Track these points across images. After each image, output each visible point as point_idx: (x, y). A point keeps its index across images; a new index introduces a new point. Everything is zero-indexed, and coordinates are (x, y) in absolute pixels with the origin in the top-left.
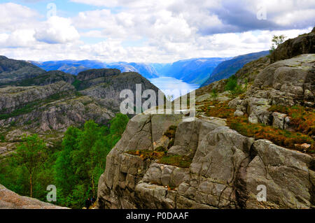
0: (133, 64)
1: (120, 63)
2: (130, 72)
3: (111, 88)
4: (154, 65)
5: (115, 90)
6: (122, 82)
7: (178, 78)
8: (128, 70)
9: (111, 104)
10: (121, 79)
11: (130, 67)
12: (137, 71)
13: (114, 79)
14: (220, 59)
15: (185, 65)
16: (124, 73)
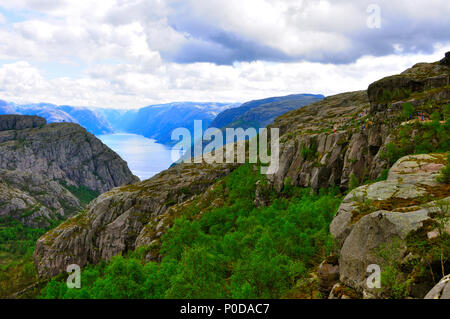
0: (67, 109)
1: (42, 105)
2: (64, 123)
3: (29, 150)
4: (106, 111)
5: (36, 154)
6: (49, 141)
7: (148, 135)
8: (58, 118)
9: (28, 180)
10: (47, 134)
11: (61, 114)
12: (75, 121)
13: (33, 134)
14: (220, 105)
15: (160, 113)
16: (53, 125)
